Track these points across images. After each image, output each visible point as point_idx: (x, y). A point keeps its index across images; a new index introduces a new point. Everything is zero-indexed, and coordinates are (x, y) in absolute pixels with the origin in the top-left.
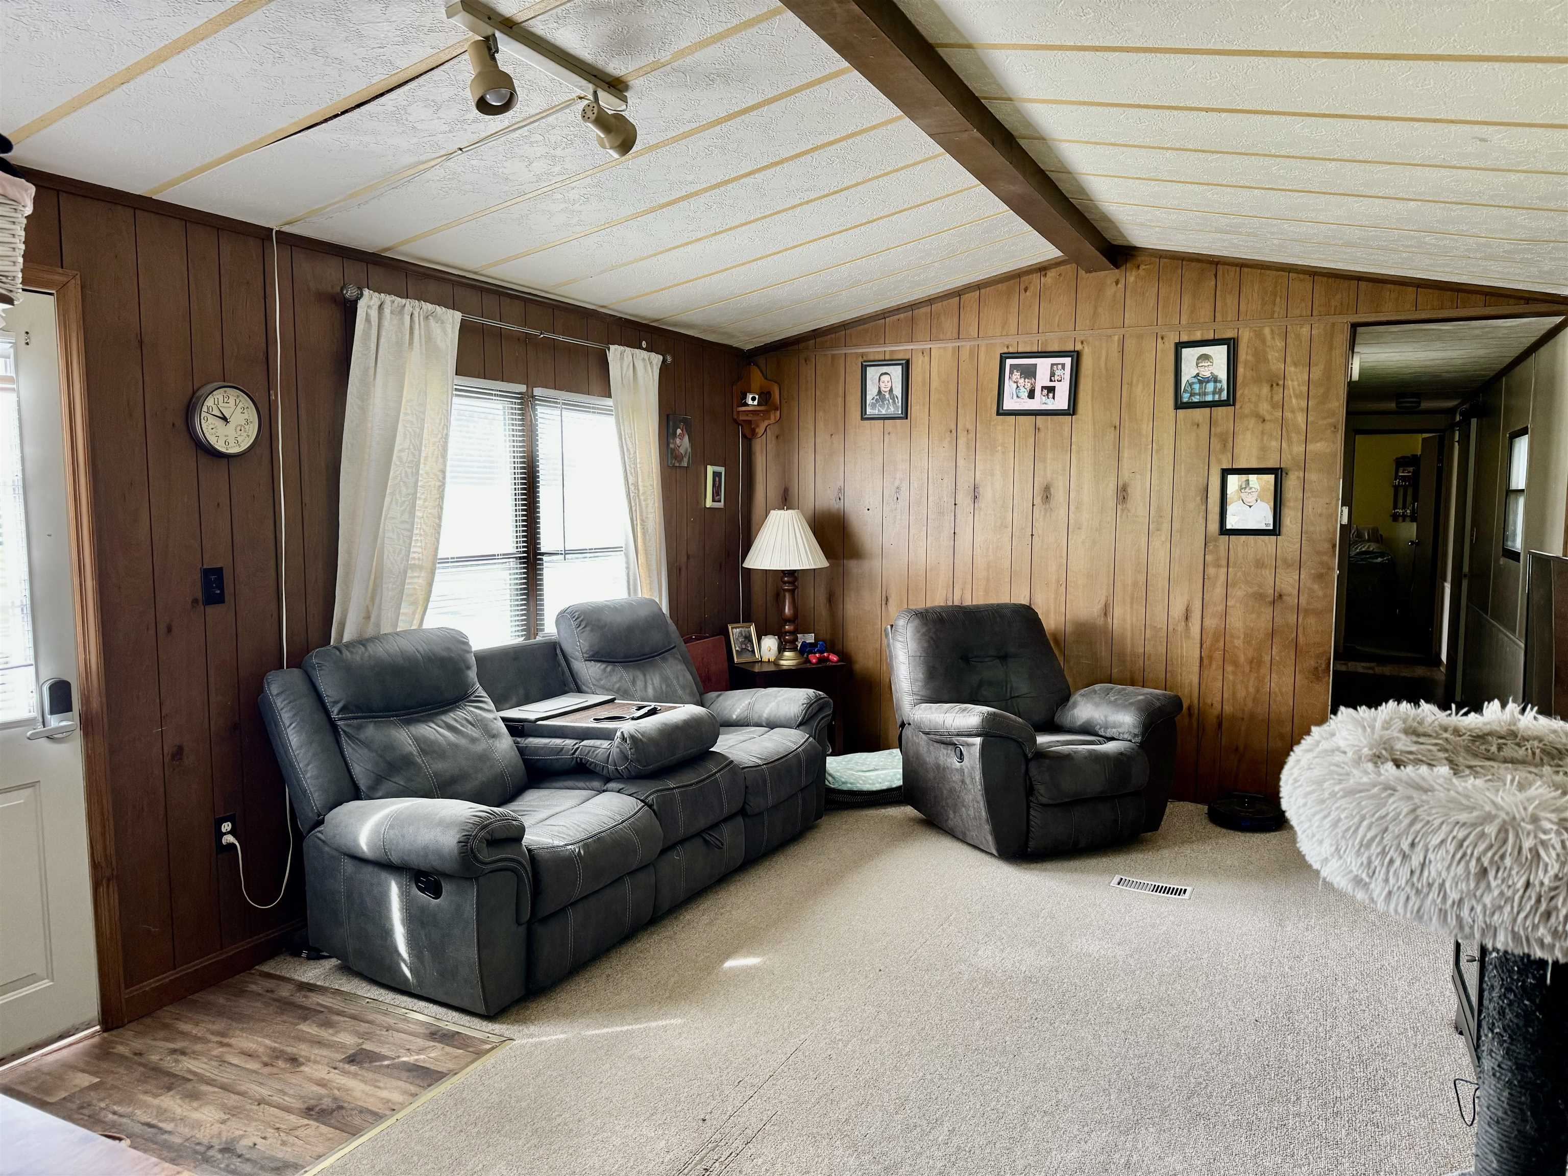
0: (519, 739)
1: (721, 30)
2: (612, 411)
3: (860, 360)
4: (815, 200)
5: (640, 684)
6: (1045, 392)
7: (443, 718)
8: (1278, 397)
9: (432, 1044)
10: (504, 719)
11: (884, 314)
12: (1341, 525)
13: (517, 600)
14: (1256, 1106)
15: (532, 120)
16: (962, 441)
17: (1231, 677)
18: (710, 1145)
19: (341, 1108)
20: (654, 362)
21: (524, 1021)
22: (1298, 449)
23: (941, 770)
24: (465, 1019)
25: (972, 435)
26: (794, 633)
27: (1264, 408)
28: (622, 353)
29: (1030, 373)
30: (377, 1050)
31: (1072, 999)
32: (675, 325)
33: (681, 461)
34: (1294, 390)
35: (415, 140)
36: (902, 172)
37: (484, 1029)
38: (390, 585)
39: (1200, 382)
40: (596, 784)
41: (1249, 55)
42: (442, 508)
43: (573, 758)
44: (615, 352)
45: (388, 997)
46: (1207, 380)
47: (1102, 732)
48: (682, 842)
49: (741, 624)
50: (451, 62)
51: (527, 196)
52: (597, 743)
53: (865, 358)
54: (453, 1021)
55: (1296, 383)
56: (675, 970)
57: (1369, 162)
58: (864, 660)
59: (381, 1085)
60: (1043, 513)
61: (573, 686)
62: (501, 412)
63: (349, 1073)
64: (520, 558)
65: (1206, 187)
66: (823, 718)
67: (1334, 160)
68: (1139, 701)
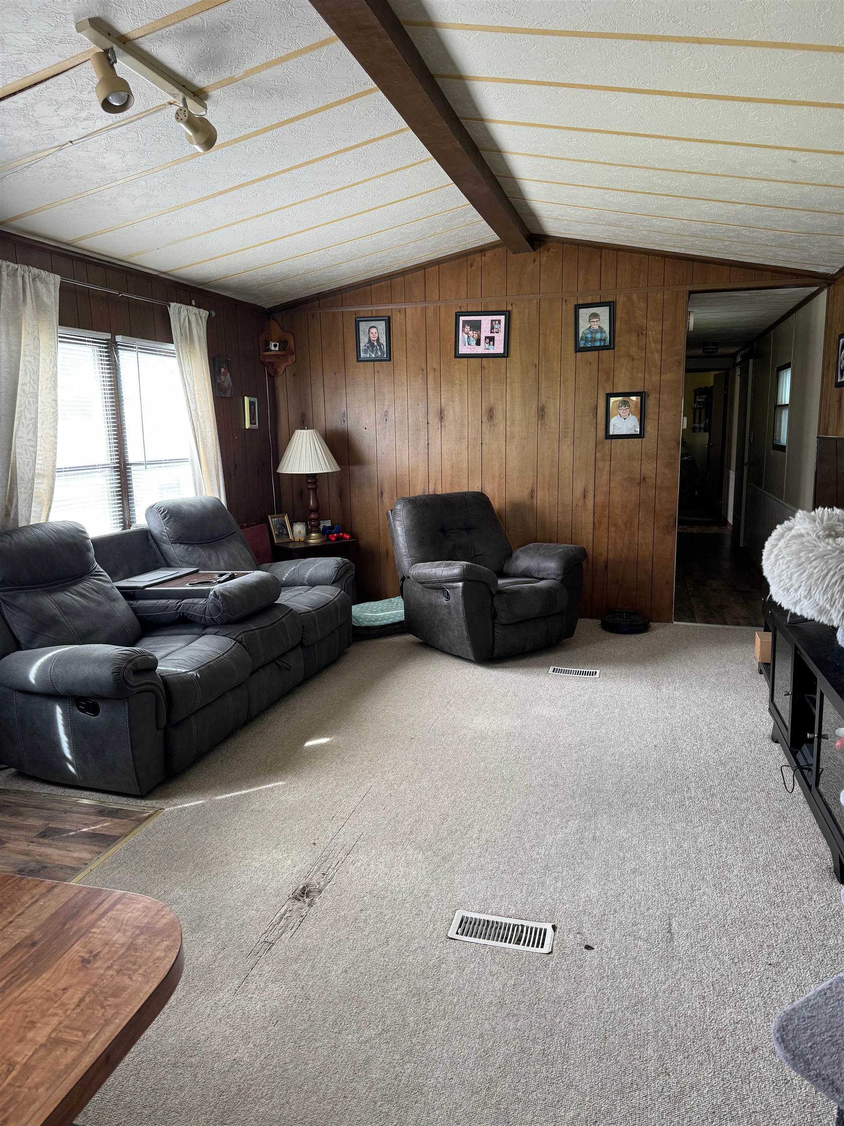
0: (132, 602)
1: (283, 54)
2: (174, 354)
3: (354, 316)
4: (333, 192)
5: (214, 559)
6: (488, 340)
7: (75, 588)
8: (642, 343)
9: (102, 818)
10: (119, 588)
11: (370, 282)
12: (683, 429)
13: (114, 500)
14: (665, 796)
15: (130, 120)
16: (430, 378)
17: (613, 535)
18: (322, 859)
19: (45, 867)
20: (203, 316)
21: (167, 796)
22: (656, 378)
23: (433, 607)
24: (123, 800)
25: (438, 372)
26: (317, 520)
27: (633, 350)
28: (180, 309)
29: (476, 326)
30: (62, 827)
31: (539, 744)
32: (216, 287)
33: (225, 393)
34: (653, 337)
35: (35, 133)
36: (397, 173)
37: (139, 804)
38: (23, 490)
39: (592, 333)
40: (196, 630)
41: (655, 94)
42: (56, 429)
43: (177, 613)
44: (174, 308)
45: (59, 791)
46: (596, 332)
47: (536, 575)
48: (263, 667)
49: (276, 515)
50: (74, 69)
51: (118, 183)
52: (196, 600)
53: (357, 315)
54: (113, 802)
55: (654, 333)
56: (269, 752)
57: (718, 175)
58: (367, 537)
59: (72, 849)
60: (488, 428)
61: (163, 562)
62: (91, 354)
63: (44, 844)
64: (115, 467)
65: (606, 191)
66: (348, 578)
67: (696, 173)
68: (560, 552)
